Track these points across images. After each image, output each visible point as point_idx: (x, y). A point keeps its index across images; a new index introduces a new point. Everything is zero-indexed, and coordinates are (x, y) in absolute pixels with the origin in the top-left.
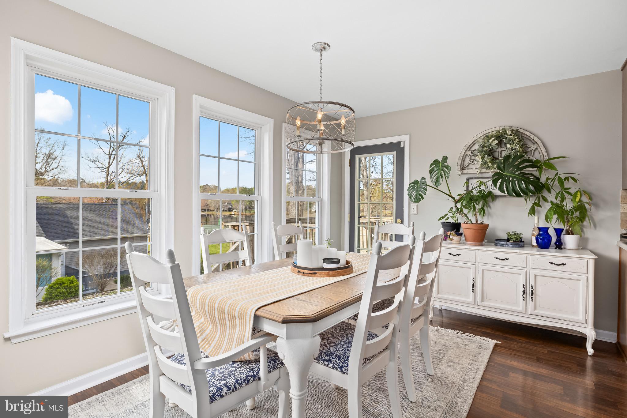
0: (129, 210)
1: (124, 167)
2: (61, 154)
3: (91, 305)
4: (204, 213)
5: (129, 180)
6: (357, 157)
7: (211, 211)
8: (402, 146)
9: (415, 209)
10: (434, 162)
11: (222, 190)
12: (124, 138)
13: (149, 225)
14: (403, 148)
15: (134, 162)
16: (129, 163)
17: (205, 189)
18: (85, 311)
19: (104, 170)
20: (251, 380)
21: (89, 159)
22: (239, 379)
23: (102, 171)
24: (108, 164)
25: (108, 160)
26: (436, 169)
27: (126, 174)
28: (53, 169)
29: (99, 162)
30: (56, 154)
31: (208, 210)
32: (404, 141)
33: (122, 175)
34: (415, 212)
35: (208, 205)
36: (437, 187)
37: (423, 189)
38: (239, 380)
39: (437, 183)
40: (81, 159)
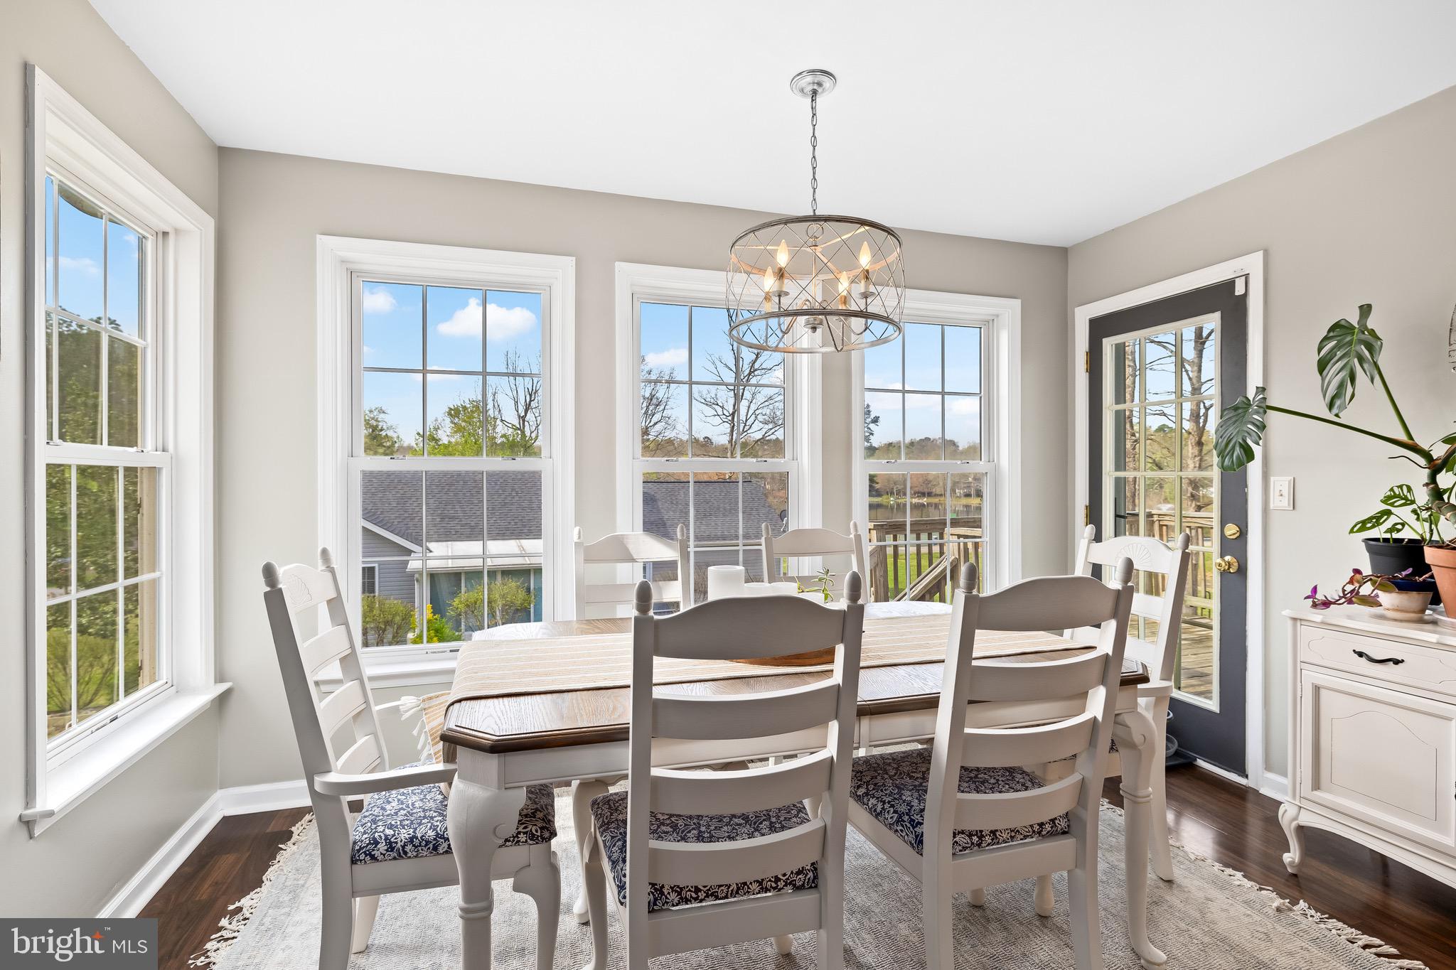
0: (752, 494)
1: (757, 412)
2: (666, 396)
3: (439, 652)
4: (920, 501)
5: (767, 435)
6: (1108, 344)
7: (936, 495)
8: (1239, 290)
9: (1285, 493)
10: (1332, 329)
11: (961, 448)
12: (757, 355)
13: (784, 522)
14: (1245, 295)
15: (776, 400)
16: (767, 404)
17: (924, 446)
18: (430, 661)
19: (726, 420)
20: (442, 847)
21: (703, 401)
22: (419, 836)
23: (724, 422)
24: (732, 407)
25: (732, 401)
26: (1339, 354)
27: (761, 425)
28: (656, 424)
29: (718, 405)
30: (660, 395)
31: (930, 495)
32: (1247, 276)
33: (755, 427)
34: (1285, 503)
35: (930, 481)
36: (1337, 415)
37: (1254, 424)
38: (417, 838)
39: (1338, 403)
40: (694, 401)
